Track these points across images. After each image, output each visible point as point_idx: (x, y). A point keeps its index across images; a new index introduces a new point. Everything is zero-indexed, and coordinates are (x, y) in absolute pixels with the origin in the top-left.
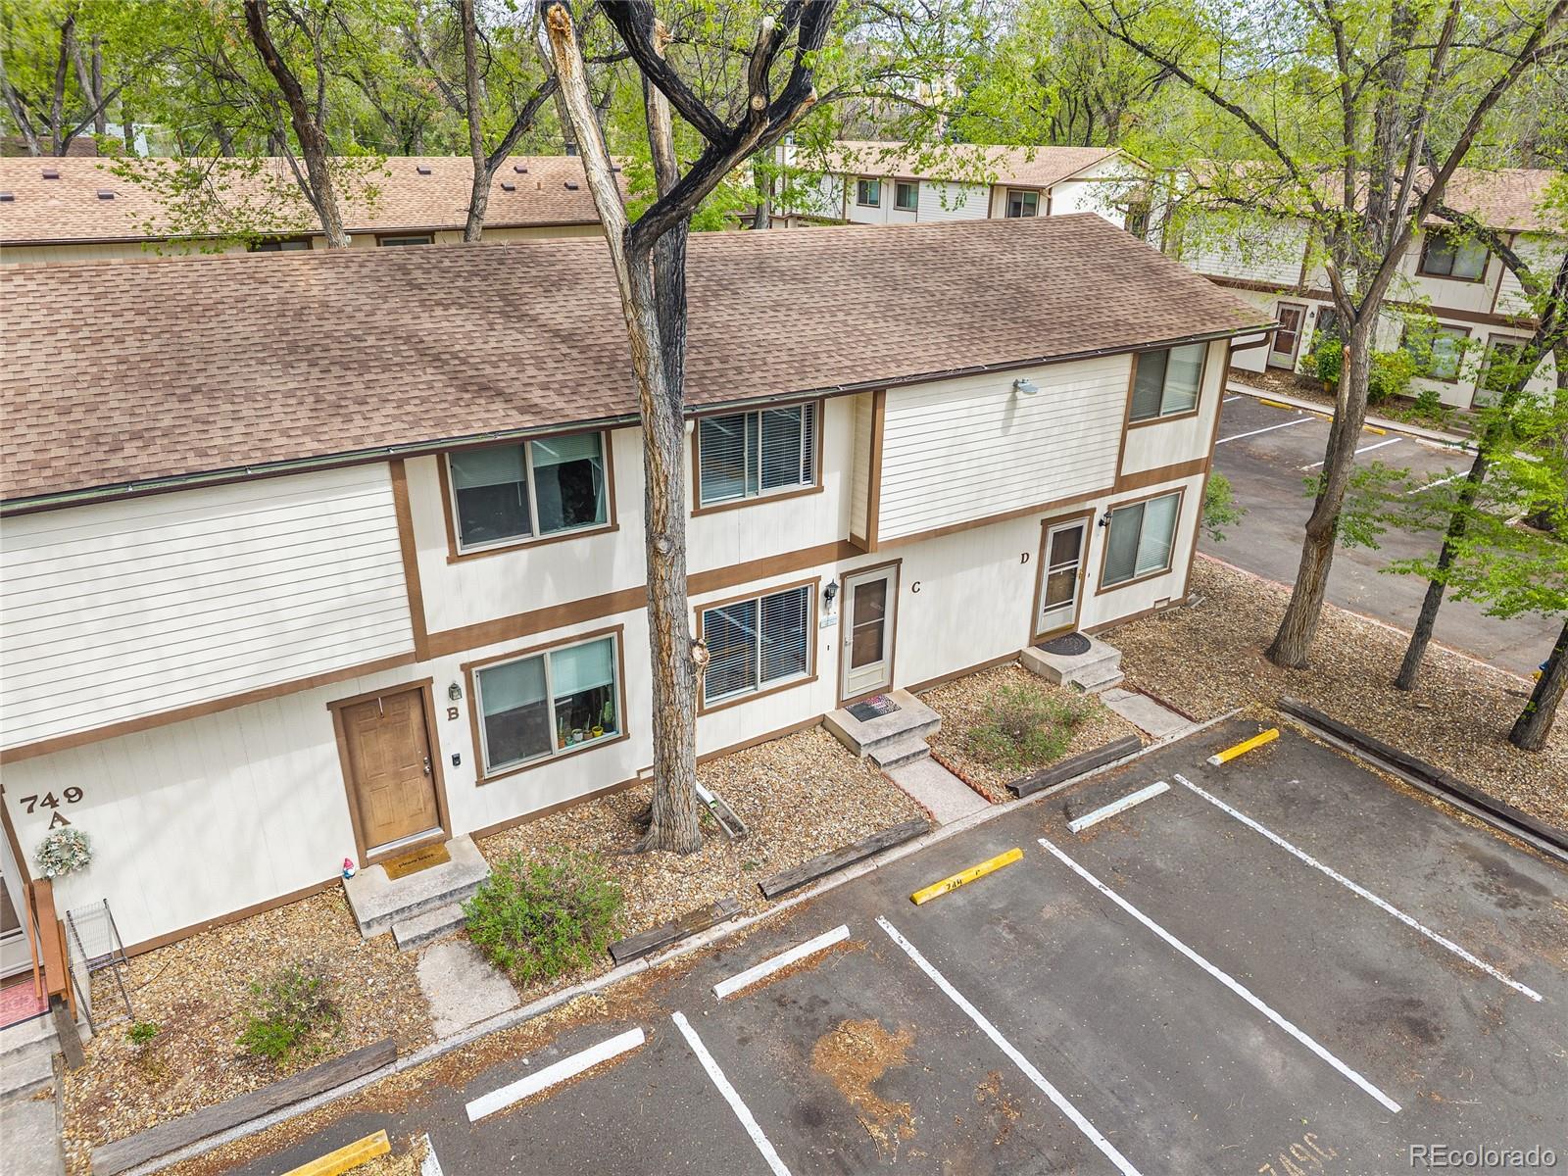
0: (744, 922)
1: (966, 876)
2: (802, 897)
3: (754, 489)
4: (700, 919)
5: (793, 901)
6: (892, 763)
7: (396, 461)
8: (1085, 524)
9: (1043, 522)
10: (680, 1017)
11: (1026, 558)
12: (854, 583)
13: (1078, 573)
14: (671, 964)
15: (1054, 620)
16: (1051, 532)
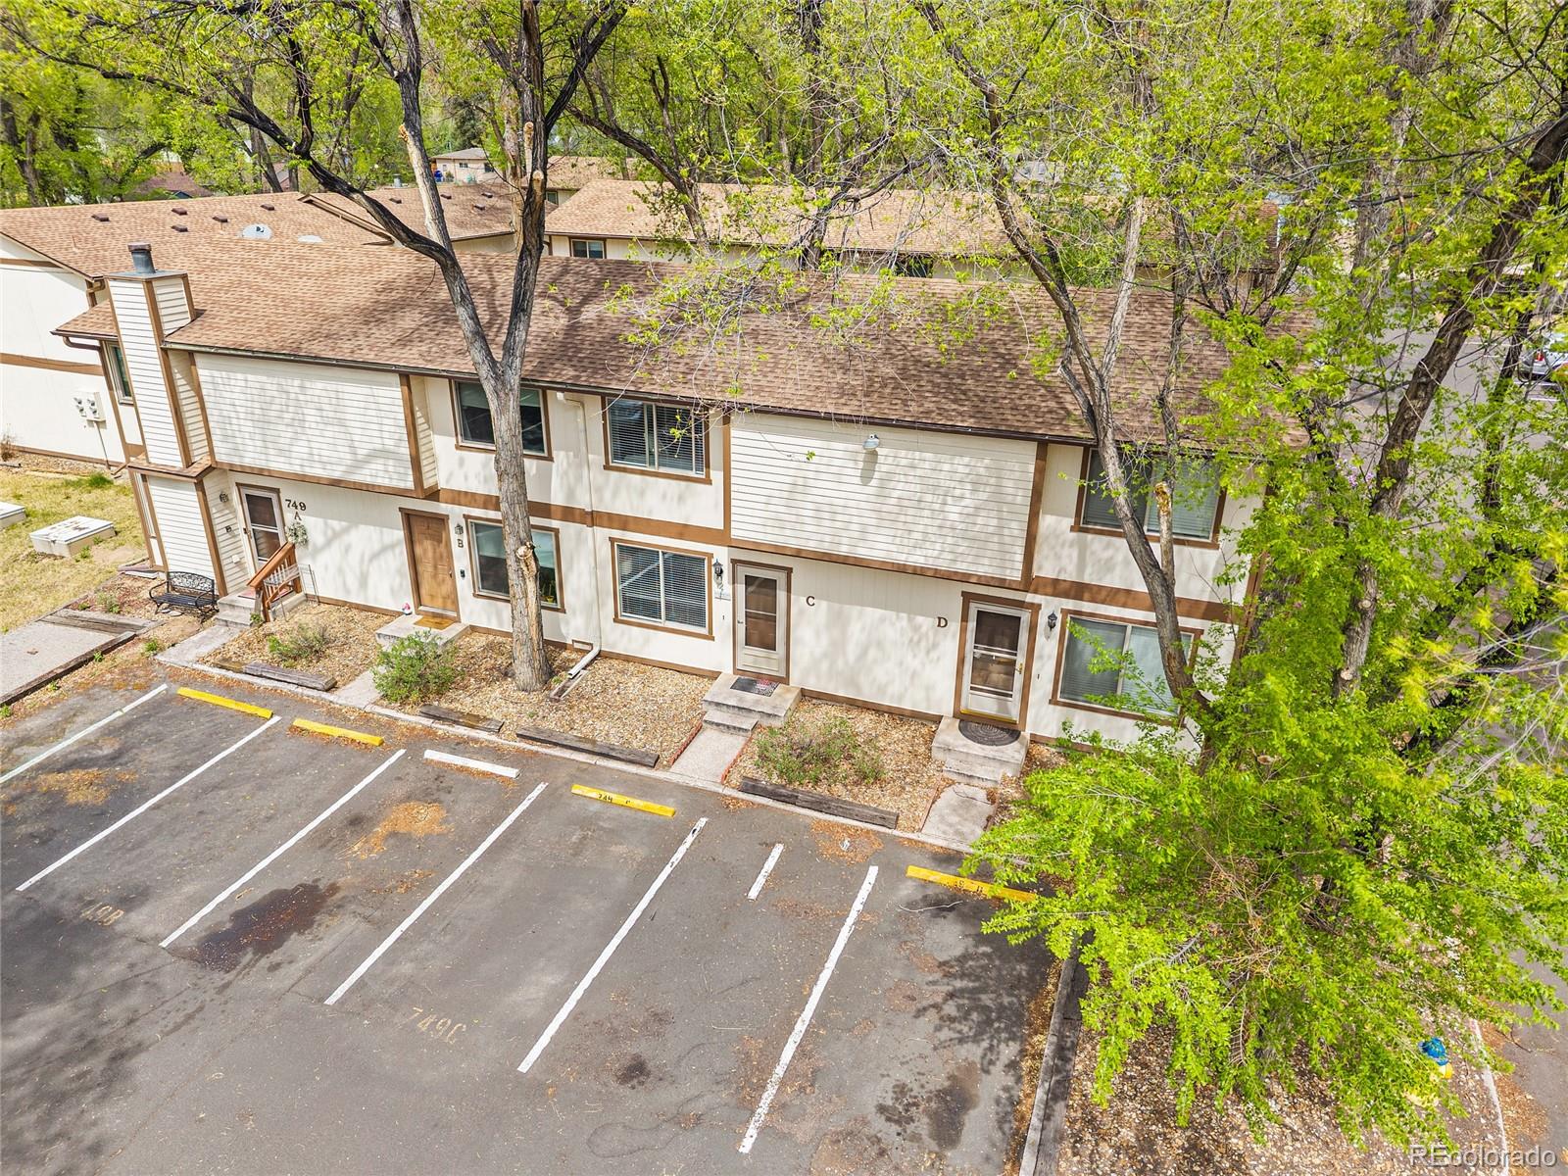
0: (493, 738)
1: (618, 799)
2: (535, 748)
3: (652, 463)
4: (474, 721)
5: (528, 747)
6: (713, 723)
7: (406, 376)
8: (1025, 616)
9: (964, 594)
10: (402, 752)
11: (943, 623)
12: (743, 571)
13: (1018, 667)
14: (440, 732)
15: (985, 704)
16: (974, 608)
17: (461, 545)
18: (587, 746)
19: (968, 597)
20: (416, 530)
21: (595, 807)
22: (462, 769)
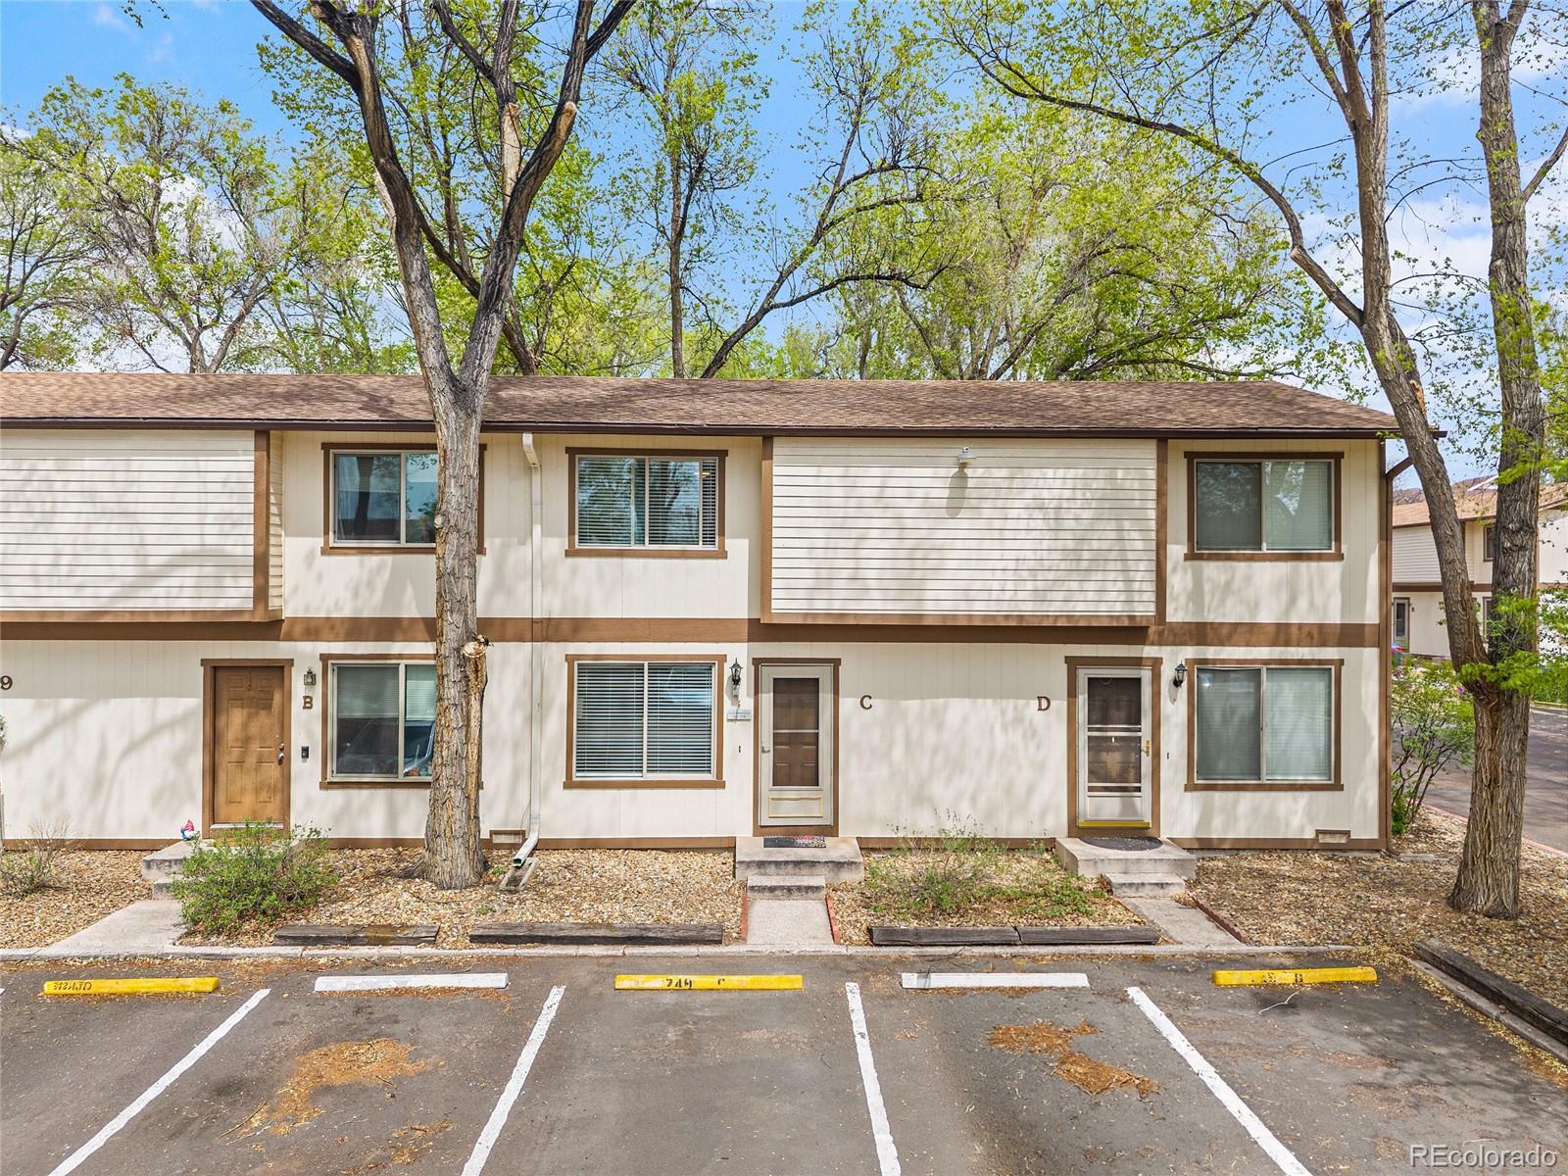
1: (702, 980)
3: (641, 541)
4: (384, 931)
5: (499, 950)
6: (764, 888)
7: (263, 432)
8: (1146, 675)
9: (1068, 659)
10: (263, 993)
11: (1044, 704)
12: (769, 674)
13: (1144, 745)
14: (322, 961)
15: (1106, 807)
16: (1083, 675)
17: (308, 703)
18: (601, 933)
19: (1073, 663)
20: (225, 694)
21: (669, 999)
22: (398, 992)
